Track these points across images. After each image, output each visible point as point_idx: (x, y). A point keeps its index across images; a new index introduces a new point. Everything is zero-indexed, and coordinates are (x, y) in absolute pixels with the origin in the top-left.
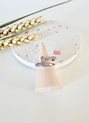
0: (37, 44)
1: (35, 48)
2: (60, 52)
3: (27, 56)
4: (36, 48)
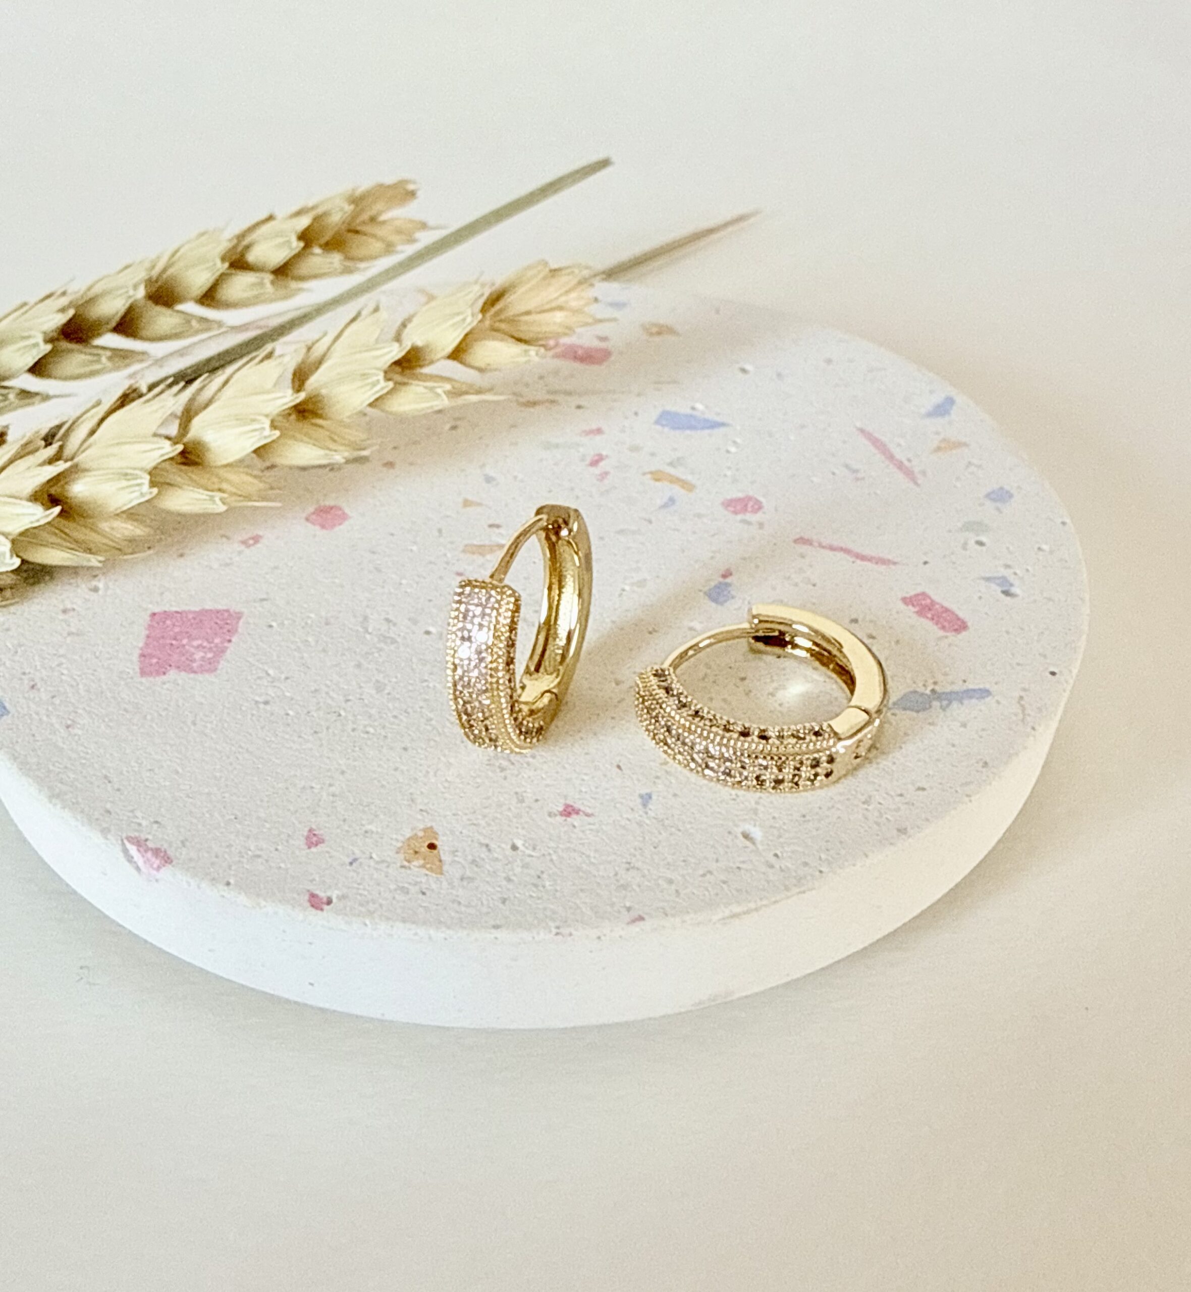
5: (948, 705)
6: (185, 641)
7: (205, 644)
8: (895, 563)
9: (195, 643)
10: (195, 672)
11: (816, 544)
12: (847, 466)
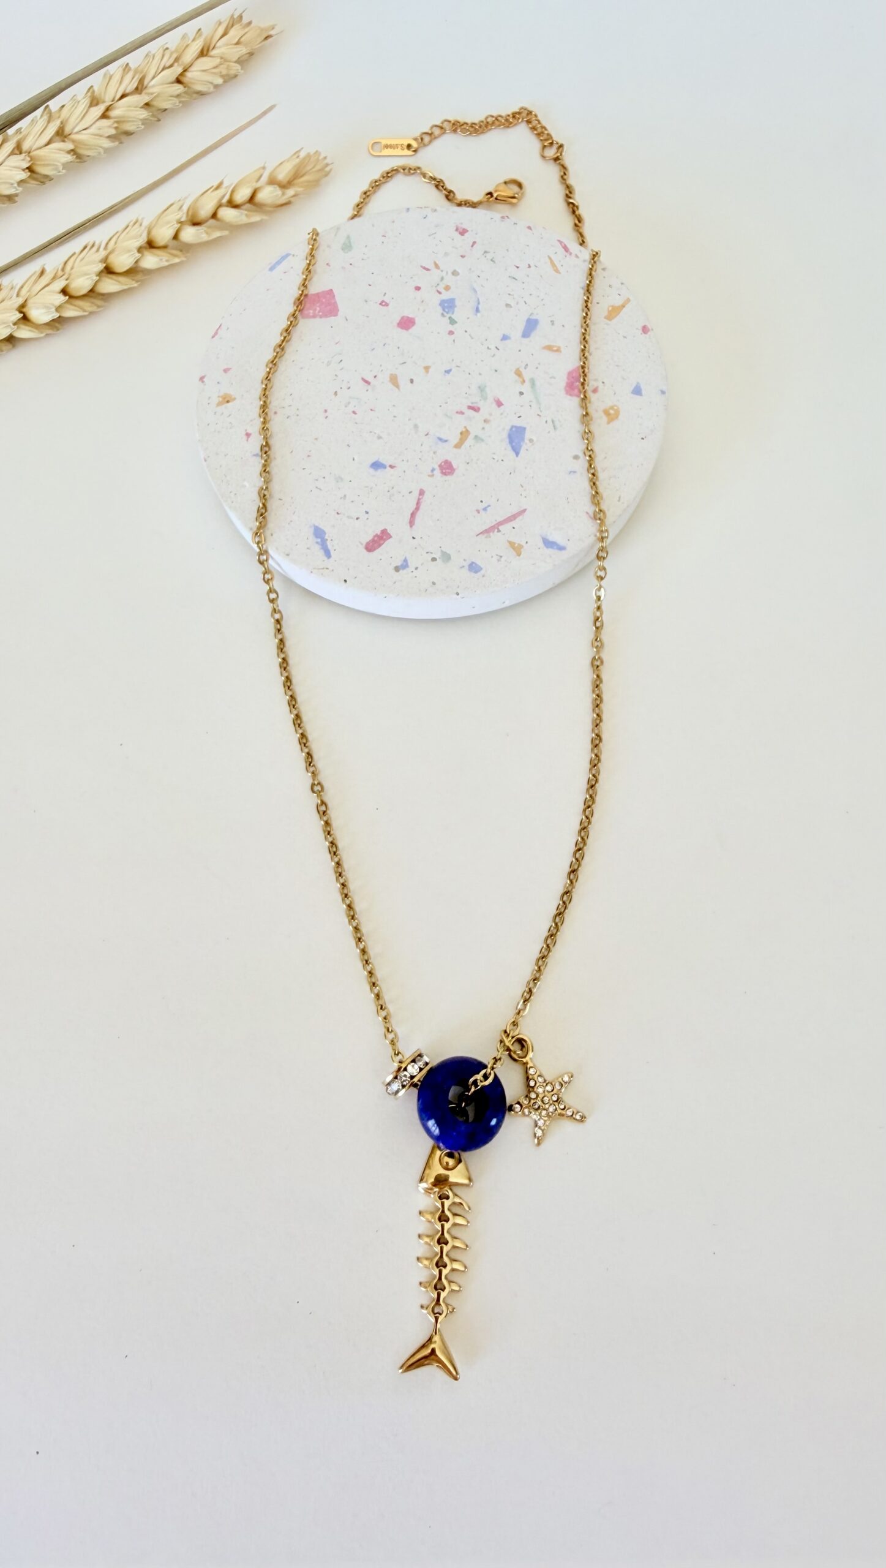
0: (452, 322)
1: (447, 288)
3: (463, 232)
4: (446, 296)
5: (319, 544)
8: (411, 526)
11: (421, 497)
12: (489, 506)
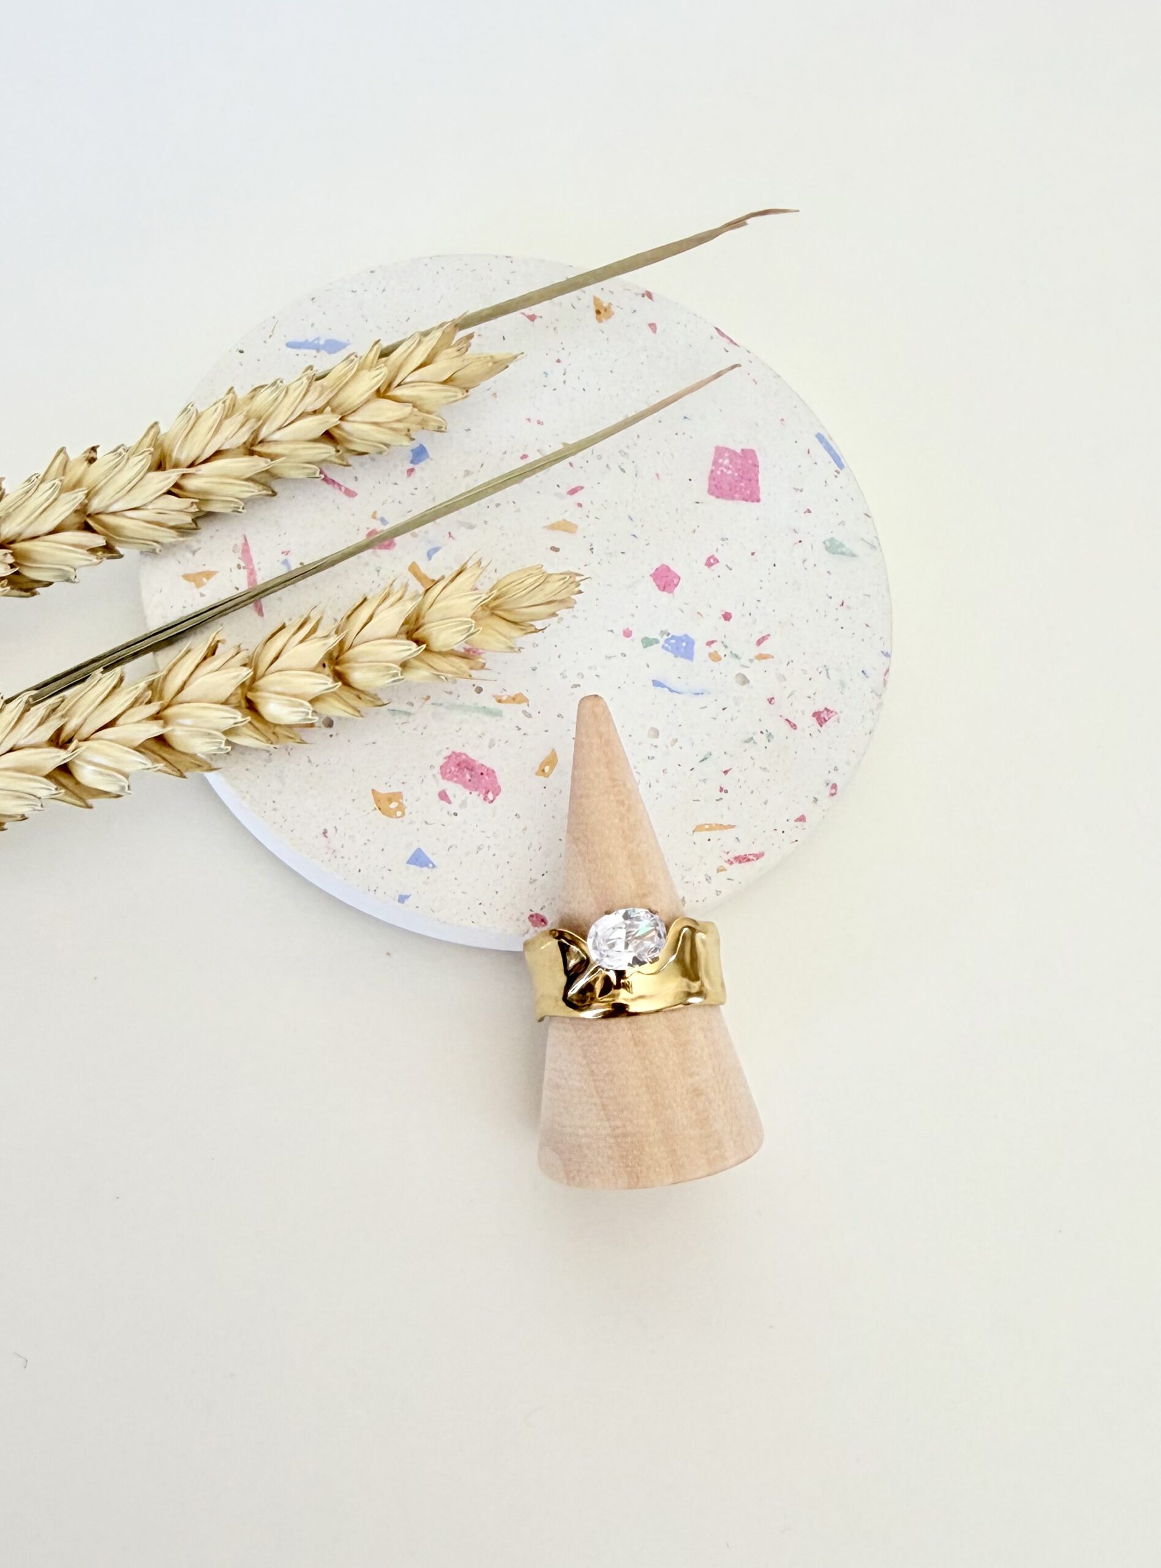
0: (648, 642)
1: (715, 657)
2: (720, 452)
3: (821, 717)
4: (701, 651)
5: (315, 340)
6: (736, 474)
7: (725, 470)
9: (729, 472)
10: (727, 449)
11: (343, 489)
